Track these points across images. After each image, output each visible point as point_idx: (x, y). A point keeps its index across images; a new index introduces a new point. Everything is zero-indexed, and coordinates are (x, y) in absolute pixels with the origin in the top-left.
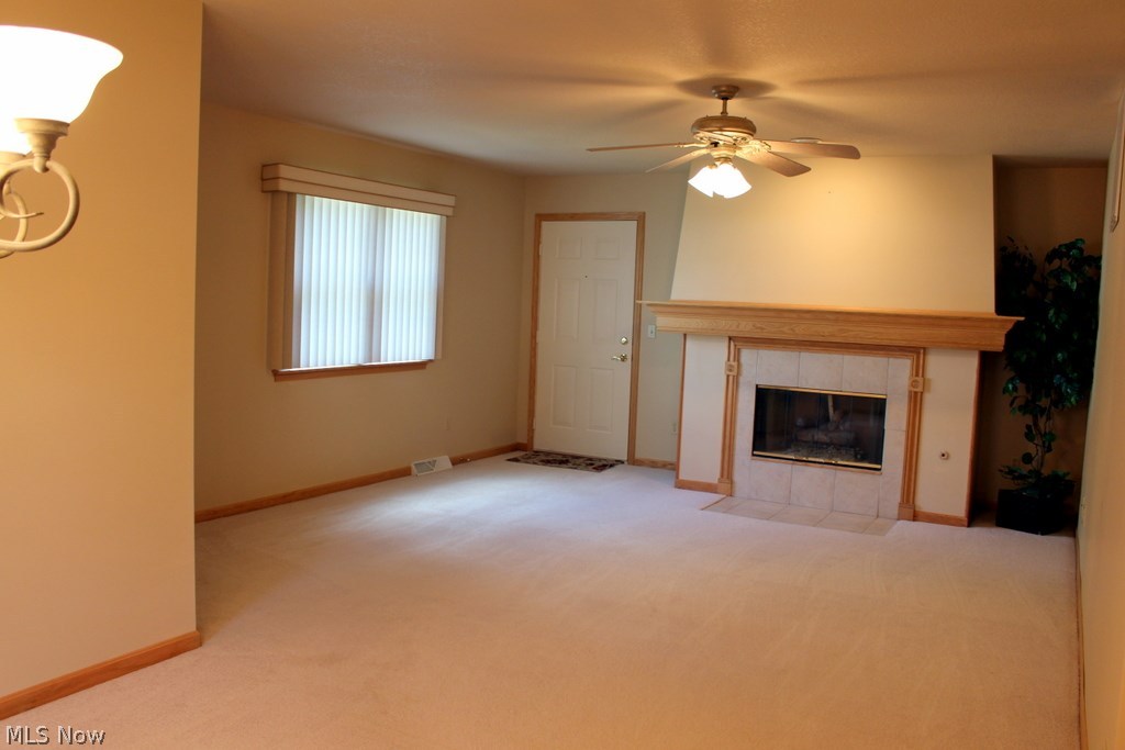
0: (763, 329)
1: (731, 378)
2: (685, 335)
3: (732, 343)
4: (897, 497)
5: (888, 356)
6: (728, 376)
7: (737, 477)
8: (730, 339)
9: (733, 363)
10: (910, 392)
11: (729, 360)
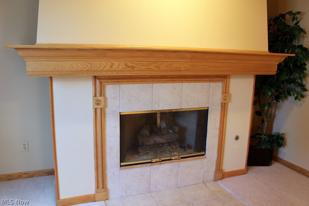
0: (133, 67)
1: (99, 111)
2: (51, 78)
3: (98, 81)
4: (213, 169)
5: (210, 81)
6: (96, 109)
7: (110, 185)
8: (95, 77)
9: (100, 98)
10: (222, 104)
11: (95, 96)
